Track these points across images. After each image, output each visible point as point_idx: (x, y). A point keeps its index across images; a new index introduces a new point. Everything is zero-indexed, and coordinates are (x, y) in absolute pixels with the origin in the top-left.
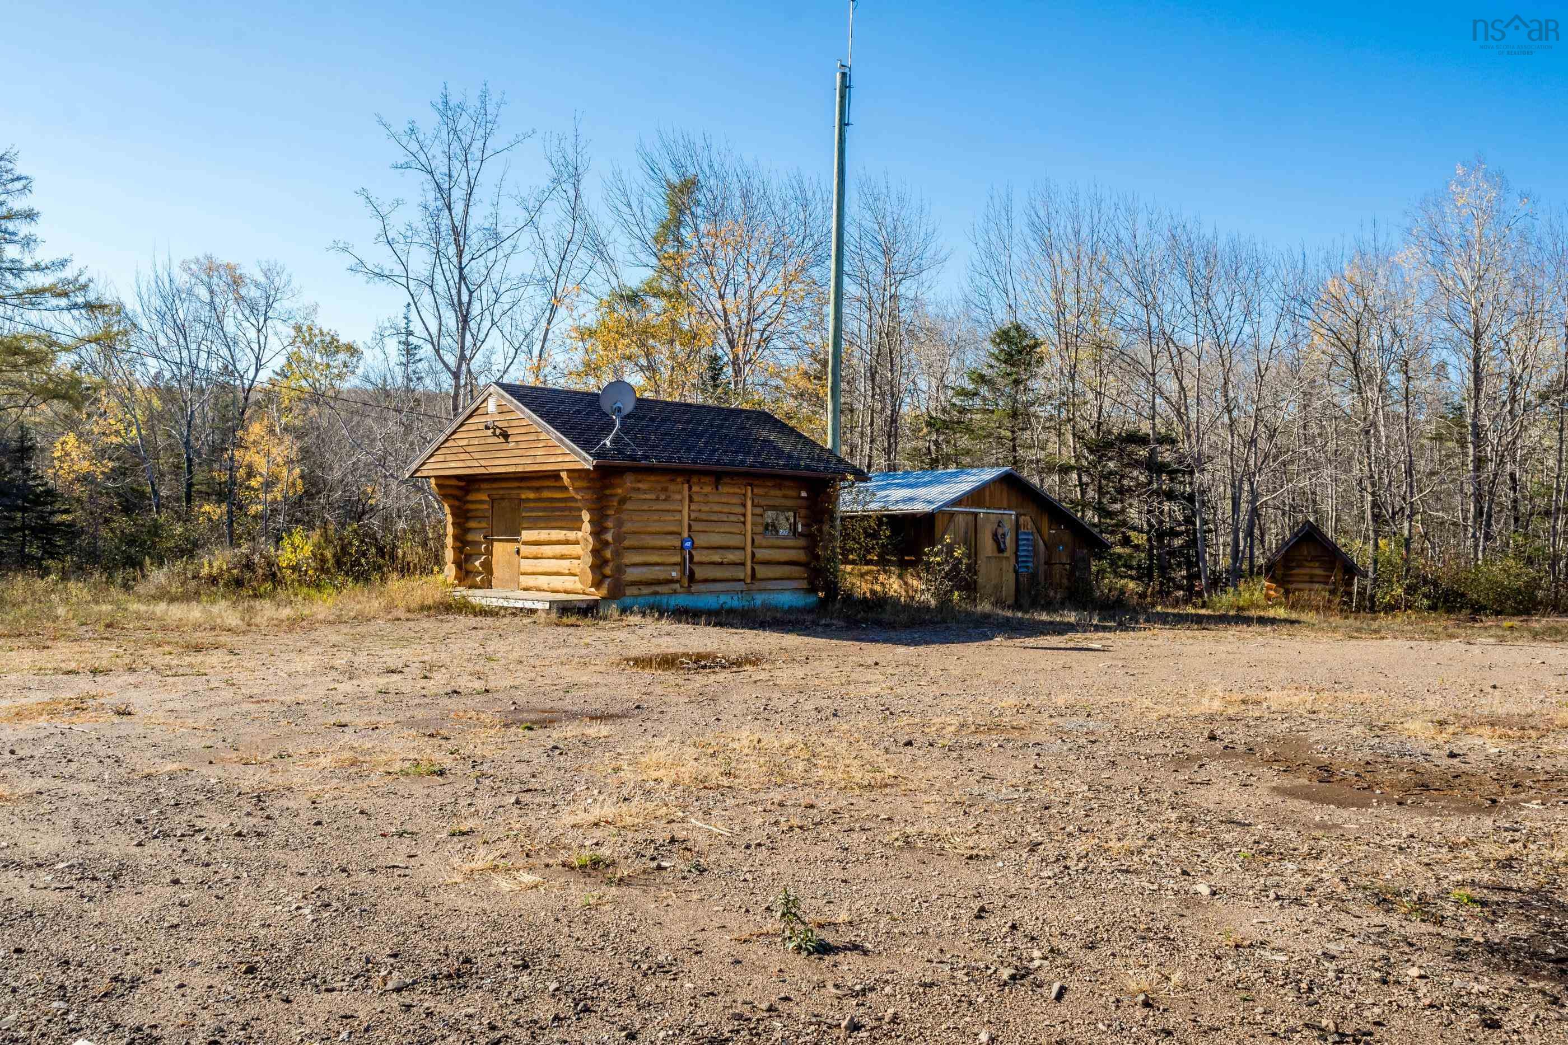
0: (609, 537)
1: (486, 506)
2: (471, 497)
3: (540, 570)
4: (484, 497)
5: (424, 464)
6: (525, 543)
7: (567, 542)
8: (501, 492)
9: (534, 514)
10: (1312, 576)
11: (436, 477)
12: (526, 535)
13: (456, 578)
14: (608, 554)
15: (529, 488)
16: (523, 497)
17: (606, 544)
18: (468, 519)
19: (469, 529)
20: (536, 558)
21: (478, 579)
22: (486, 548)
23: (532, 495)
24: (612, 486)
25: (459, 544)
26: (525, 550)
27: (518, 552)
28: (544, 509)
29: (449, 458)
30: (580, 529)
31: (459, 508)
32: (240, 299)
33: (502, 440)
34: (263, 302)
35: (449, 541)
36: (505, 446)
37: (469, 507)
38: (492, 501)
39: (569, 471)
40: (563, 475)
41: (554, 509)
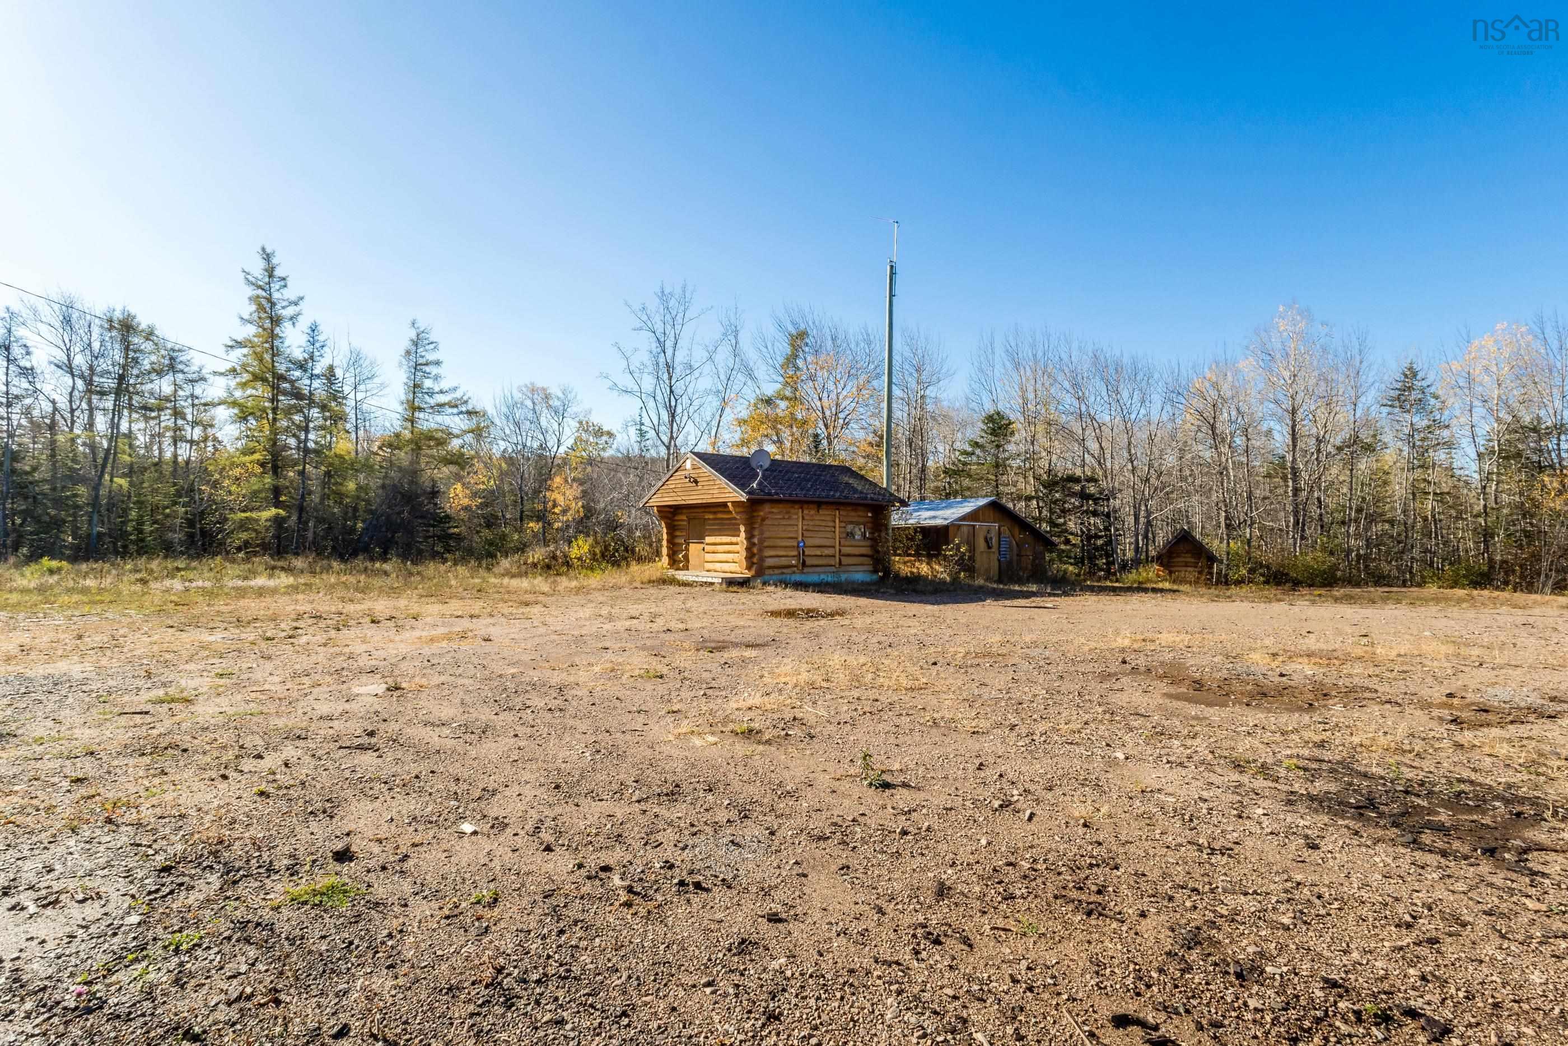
0: (756, 540)
1: (686, 523)
2: (677, 518)
3: (716, 560)
4: (685, 518)
5: (650, 499)
6: (708, 544)
7: (732, 544)
8: (694, 515)
9: (713, 527)
10: (1186, 562)
11: (657, 507)
12: (709, 539)
13: (668, 564)
14: (755, 550)
15: (709, 512)
16: (707, 517)
17: (754, 544)
18: (676, 530)
19: (676, 536)
20: (714, 553)
21: (681, 565)
22: (686, 547)
23: (711, 516)
24: (757, 511)
25: (670, 545)
26: (708, 548)
27: (704, 549)
28: (718, 524)
29: (665, 495)
30: (739, 536)
31: (670, 524)
32: (549, 407)
33: (694, 484)
34: (561, 408)
35: (665, 543)
36: (696, 488)
37: (676, 523)
38: (689, 520)
39: (732, 502)
40: (729, 504)
41: (724, 525)
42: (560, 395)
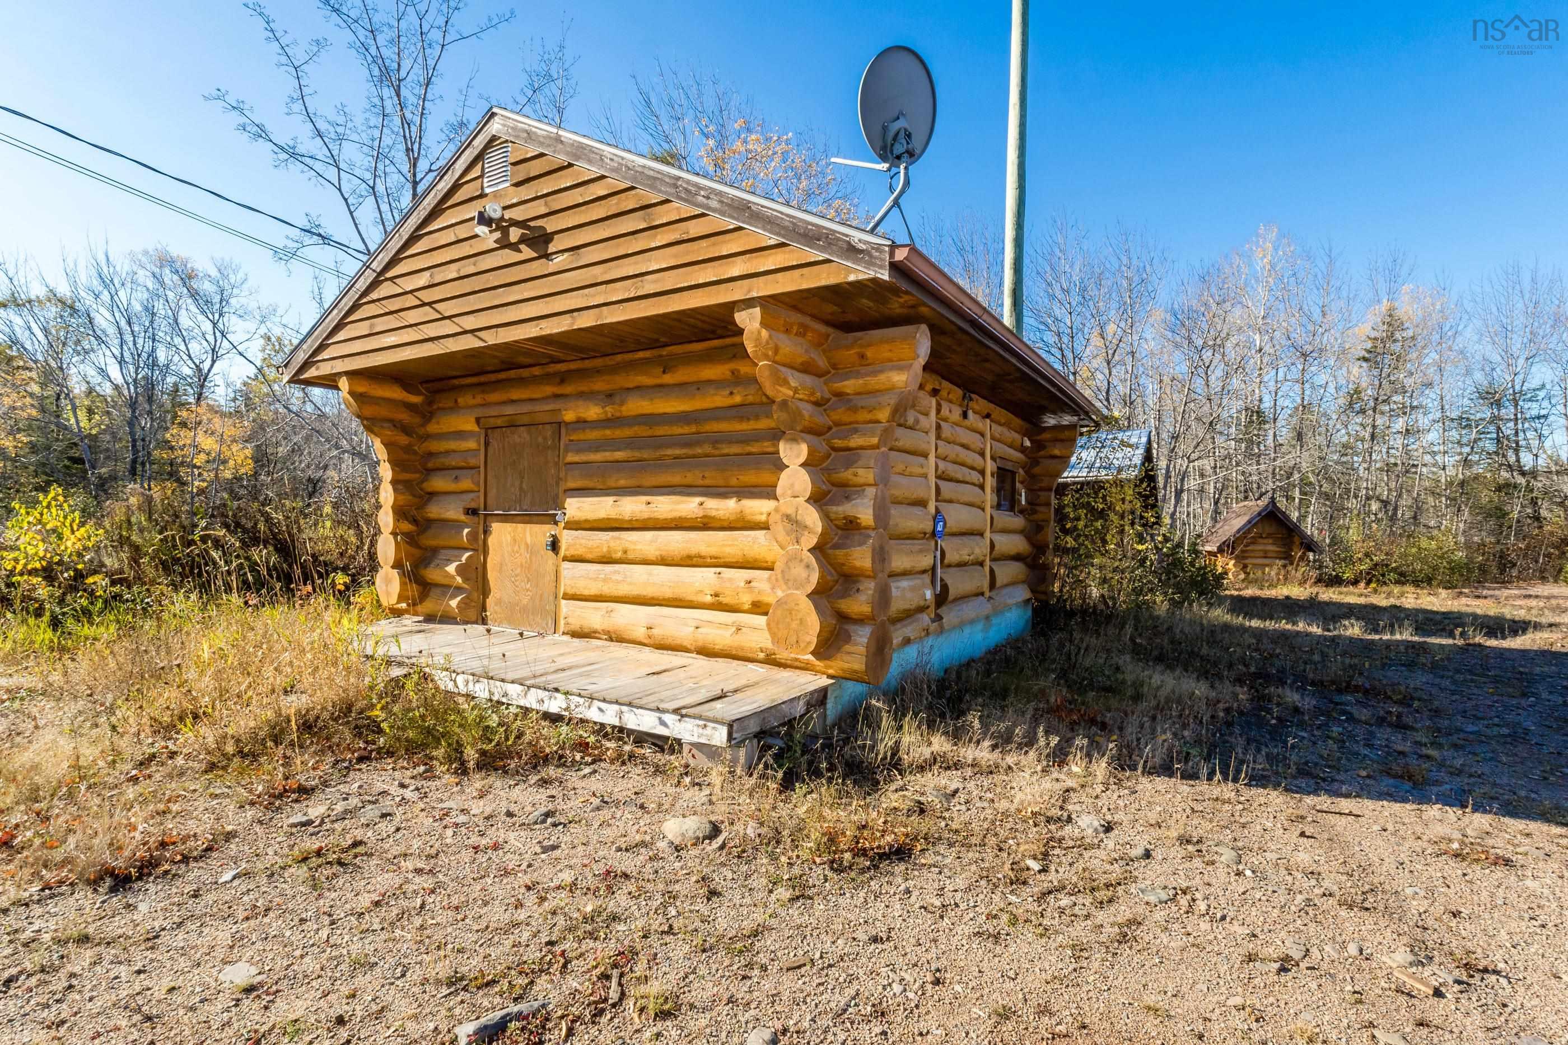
0: (864, 512)
1: (472, 444)
2: (437, 426)
3: (623, 590)
4: (471, 426)
5: (322, 347)
6: (574, 526)
7: (705, 524)
8: (509, 410)
9: (598, 457)
10: (1266, 552)
11: (351, 374)
12: (576, 507)
13: (401, 598)
14: (861, 557)
15: (581, 395)
16: (569, 416)
17: (850, 526)
18: (429, 472)
19: (432, 494)
20: (607, 560)
21: (454, 603)
22: (473, 536)
23: (593, 412)
24: (864, 364)
25: (407, 527)
26: (568, 539)
27: (554, 545)
28: (630, 443)
29: (381, 324)
30: (768, 492)
31: (408, 449)
32: (194, 294)
33: (527, 252)
34: (217, 299)
35: (386, 519)
36: (538, 268)
37: (435, 446)
38: (488, 431)
39: (769, 303)
40: (749, 320)
41: (659, 443)
42: (214, 273)
